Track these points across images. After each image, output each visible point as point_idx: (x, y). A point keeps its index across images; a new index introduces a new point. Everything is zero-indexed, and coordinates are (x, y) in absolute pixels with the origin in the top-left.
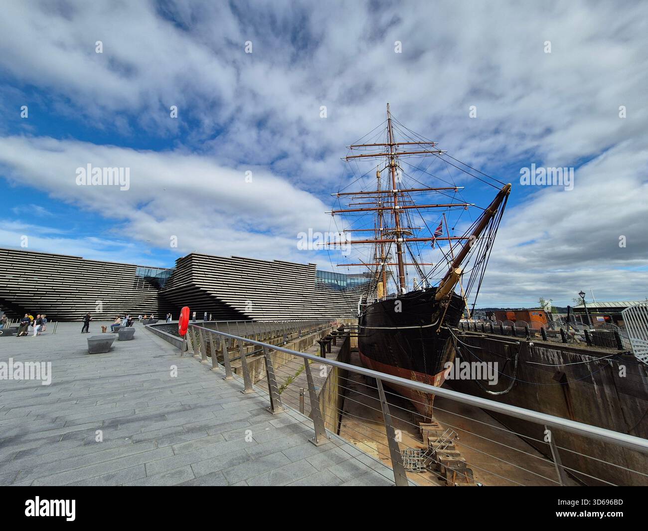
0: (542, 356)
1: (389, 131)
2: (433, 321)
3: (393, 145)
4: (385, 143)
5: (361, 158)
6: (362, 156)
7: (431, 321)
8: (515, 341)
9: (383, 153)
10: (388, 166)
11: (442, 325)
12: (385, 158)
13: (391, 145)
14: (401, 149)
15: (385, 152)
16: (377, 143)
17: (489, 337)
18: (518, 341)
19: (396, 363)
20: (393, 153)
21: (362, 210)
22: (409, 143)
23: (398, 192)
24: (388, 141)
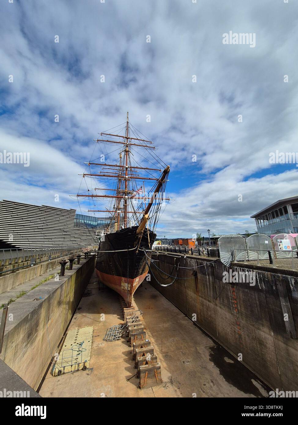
0: (189, 263)
1: (127, 129)
2: (135, 246)
3: (128, 138)
4: (124, 136)
5: (107, 142)
6: (108, 141)
7: (134, 246)
8: (179, 255)
9: (122, 142)
10: (124, 151)
11: (139, 248)
12: (123, 145)
13: (127, 138)
14: (133, 142)
15: (123, 142)
16: (118, 135)
17: (169, 254)
18: (180, 255)
19: (114, 273)
20: (128, 143)
21: (104, 176)
22: (137, 139)
23: (129, 167)
24: (126, 135)
